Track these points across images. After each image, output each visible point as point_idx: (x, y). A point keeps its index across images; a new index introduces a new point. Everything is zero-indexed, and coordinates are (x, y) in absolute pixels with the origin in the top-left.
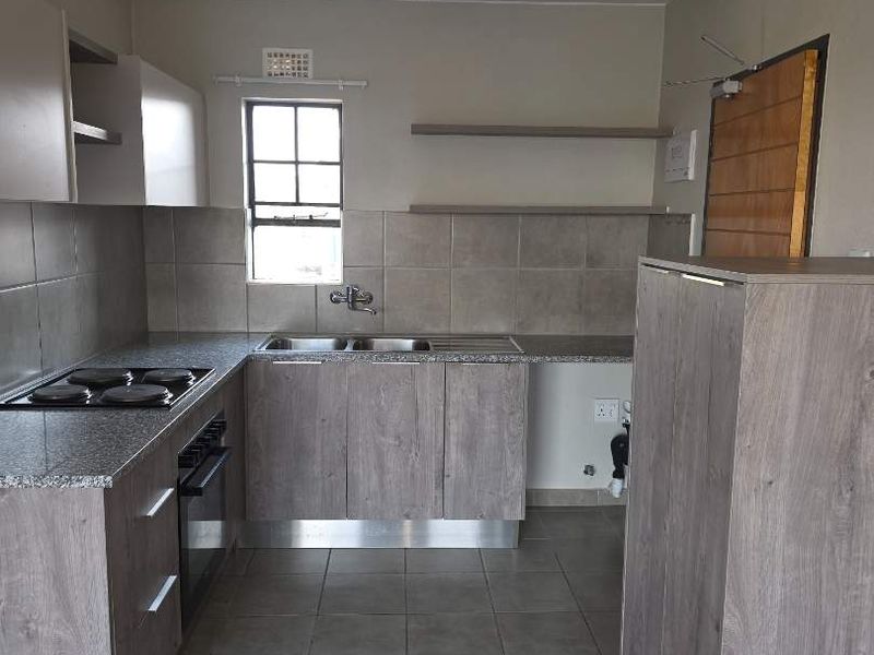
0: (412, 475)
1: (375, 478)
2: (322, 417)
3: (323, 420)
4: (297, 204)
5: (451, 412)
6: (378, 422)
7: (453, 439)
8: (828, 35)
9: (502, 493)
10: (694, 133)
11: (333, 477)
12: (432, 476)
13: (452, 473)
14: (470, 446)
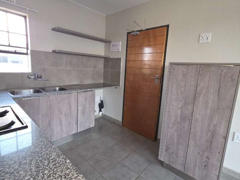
0: (70, 123)
1: (59, 127)
2: (41, 114)
3: (42, 115)
4: (9, 46)
5: (79, 105)
6: (59, 111)
7: (79, 112)
8: (169, 25)
9: (90, 122)
10: (120, 42)
11: (46, 131)
12: (74, 122)
13: (79, 120)
14: (83, 113)
